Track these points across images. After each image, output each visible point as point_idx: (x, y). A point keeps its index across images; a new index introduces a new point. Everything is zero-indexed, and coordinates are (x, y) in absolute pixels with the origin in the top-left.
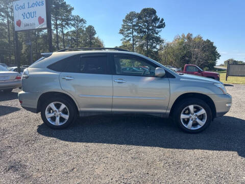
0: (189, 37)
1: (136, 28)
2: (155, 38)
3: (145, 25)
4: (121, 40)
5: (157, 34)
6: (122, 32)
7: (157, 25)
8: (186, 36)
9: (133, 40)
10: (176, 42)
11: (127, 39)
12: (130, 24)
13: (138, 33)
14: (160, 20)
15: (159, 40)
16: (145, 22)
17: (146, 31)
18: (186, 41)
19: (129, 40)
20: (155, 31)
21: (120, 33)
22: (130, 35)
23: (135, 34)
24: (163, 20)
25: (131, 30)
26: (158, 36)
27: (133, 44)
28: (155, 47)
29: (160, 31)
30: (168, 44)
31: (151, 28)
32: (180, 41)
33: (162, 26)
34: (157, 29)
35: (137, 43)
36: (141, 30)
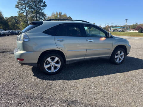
0: (60, 14)
1: (28, 5)
2: (41, 13)
3: (34, 4)
4: (17, 12)
5: (42, 10)
6: (17, 7)
7: (42, 5)
8: (58, 13)
9: (26, 13)
10: (54, 16)
11: (22, 12)
12: (23, 2)
13: (29, 8)
14: (43, 2)
15: (43, 15)
16: (34, 2)
17: (34, 8)
18: (59, 16)
19: (24, 12)
20: (41, 9)
21: (16, 7)
22: (23, 9)
23: (27, 9)
24: (45, 2)
25: (24, 6)
26: (43, 12)
27: (27, 16)
28: (41, 19)
29: (44, 9)
30: (49, 17)
31: (37, 6)
32: (56, 16)
33: (45, 6)
34: (42, 8)
35: (29, 15)
36: (31, 6)
